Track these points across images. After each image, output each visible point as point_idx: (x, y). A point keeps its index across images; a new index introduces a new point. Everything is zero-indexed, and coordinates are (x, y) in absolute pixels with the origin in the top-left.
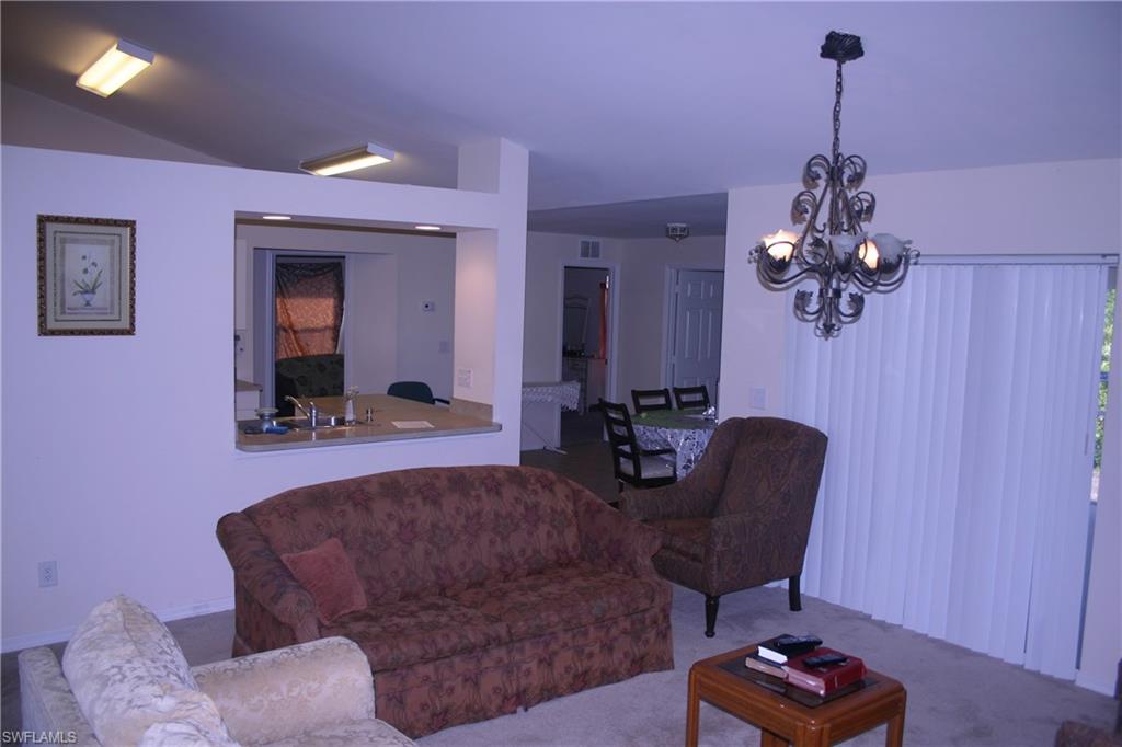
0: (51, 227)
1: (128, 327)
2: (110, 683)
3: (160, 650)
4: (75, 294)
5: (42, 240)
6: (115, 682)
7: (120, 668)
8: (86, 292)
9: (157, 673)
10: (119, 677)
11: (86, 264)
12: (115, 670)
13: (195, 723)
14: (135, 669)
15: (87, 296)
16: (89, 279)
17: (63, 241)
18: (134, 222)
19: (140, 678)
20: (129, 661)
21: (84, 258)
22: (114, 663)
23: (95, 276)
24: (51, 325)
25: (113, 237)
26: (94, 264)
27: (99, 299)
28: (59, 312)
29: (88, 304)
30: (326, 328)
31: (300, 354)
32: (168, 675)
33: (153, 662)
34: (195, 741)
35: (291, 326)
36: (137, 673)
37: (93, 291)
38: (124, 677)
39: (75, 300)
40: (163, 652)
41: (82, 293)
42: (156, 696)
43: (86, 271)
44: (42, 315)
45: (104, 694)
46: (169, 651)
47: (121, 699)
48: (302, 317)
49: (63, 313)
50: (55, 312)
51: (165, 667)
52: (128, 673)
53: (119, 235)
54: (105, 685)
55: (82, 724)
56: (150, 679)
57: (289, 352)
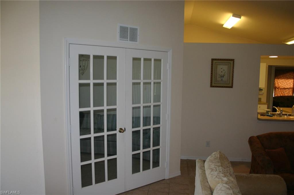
0: (214, 61)
1: (231, 86)
2: (213, 171)
3: (226, 166)
4: (219, 77)
5: (212, 64)
6: (214, 171)
7: (216, 168)
8: (222, 77)
9: (224, 171)
10: (215, 170)
11: (222, 70)
12: (215, 168)
13: (230, 186)
14: (219, 169)
15: (222, 78)
16: (222, 74)
17: (217, 65)
18: (234, 60)
19: (220, 172)
20: (218, 167)
21: (221, 69)
22: (215, 167)
23: (224, 73)
24: (213, 85)
25: (228, 63)
26: (224, 70)
27: (224, 79)
28: (215, 81)
29: (222, 80)
30: (290, 88)
31: (281, 95)
32: (227, 173)
33: (224, 168)
34: (229, 190)
35: (279, 87)
36: (220, 170)
37: (223, 77)
38: (217, 170)
39: (219, 79)
40: (227, 167)
41: (221, 77)
42: (223, 177)
43: (222, 72)
44: (211, 82)
45: (212, 173)
46: (229, 167)
47: (215, 175)
48: (283, 84)
49: (216, 82)
50: (214, 81)
51: (227, 171)
52: (218, 170)
53: (230, 63)
54: (212, 171)
55: (206, 179)
56: (222, 172)
57: (278, 94)
